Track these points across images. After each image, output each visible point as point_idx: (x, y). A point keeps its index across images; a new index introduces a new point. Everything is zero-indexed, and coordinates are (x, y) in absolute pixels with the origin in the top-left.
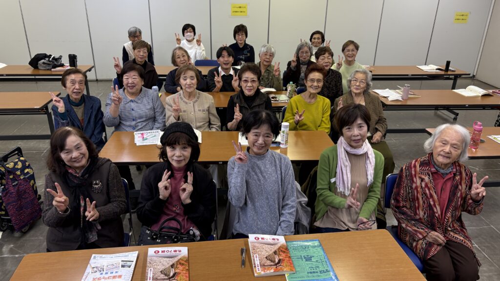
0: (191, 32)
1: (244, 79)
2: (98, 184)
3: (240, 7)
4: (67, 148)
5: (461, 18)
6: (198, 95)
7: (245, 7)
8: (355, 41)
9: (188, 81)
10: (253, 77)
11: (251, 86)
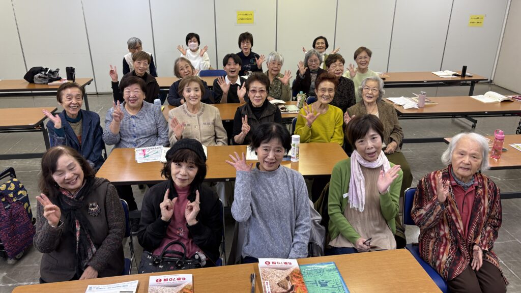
0: (195, 42)
1: (251, 89)
2: (95, 207)
3: (246, 14)
4: (59, 169)
5: (476, 21)
6: (202, 107)
7: (251, 15)
8: (367, 47)
9: (192, 93)
10: (261, 87)
11: (259, 97)
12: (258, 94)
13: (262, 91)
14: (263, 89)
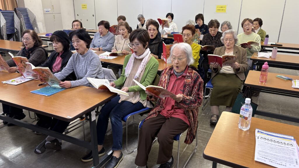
10: (153, 28)
11: (153, 33)
12: (152, 32)
13: (154, 30)
14: (155, 29)
